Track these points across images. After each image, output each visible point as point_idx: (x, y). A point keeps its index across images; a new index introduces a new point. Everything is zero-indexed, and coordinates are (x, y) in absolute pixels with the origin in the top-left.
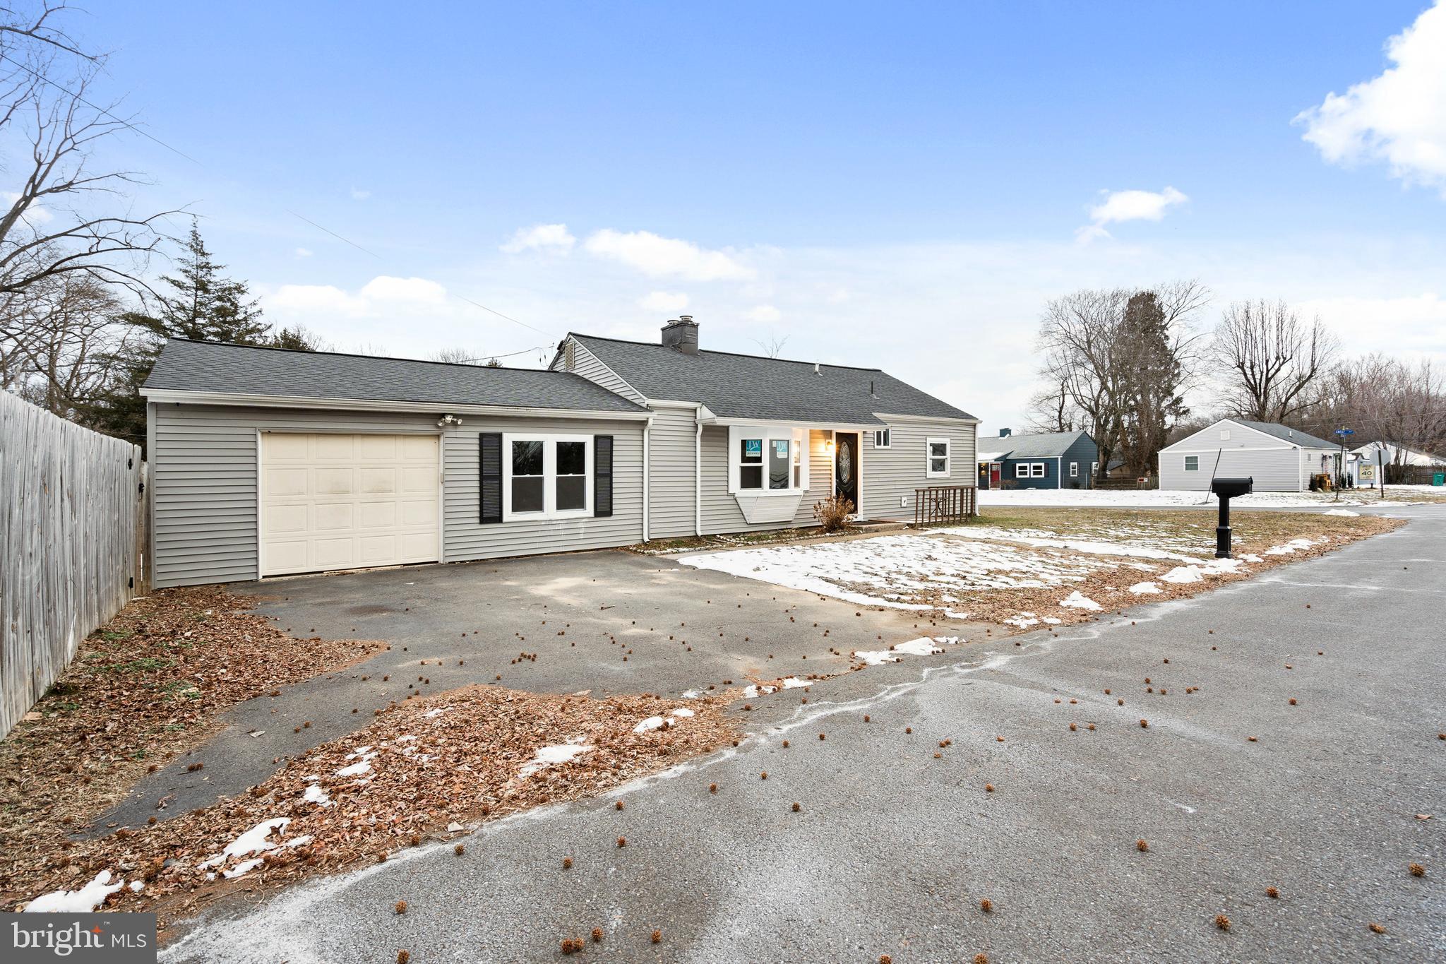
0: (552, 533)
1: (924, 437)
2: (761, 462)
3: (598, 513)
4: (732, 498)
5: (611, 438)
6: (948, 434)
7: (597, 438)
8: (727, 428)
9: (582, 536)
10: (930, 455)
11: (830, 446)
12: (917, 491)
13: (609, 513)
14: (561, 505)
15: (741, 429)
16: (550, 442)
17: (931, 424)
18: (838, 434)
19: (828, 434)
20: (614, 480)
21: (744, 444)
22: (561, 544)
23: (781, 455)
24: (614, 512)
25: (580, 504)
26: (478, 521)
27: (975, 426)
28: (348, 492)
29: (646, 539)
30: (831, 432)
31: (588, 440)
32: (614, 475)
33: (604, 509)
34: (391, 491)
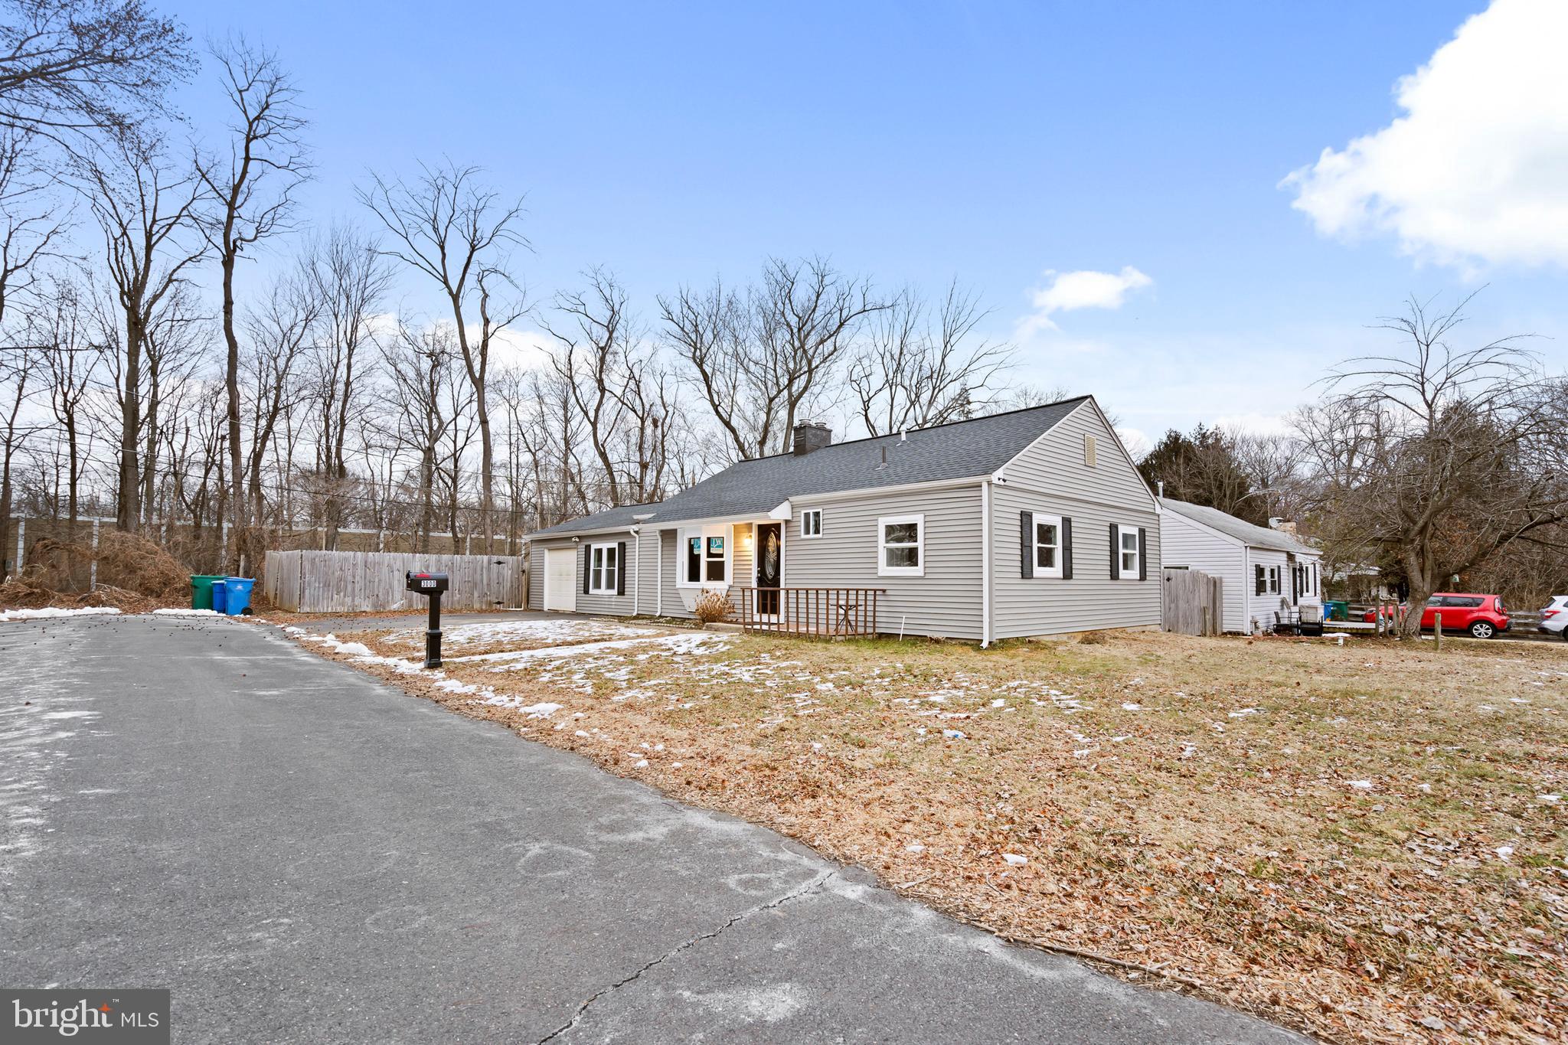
0: (604, 603)
1: (876, 518)
3: (619, 593)
5: (624, 544)
6: (920, 508)
7: (619, 544)
9: (612, 607)
10: (882, 544)
11: (750, 540)
13: (623, 594)
14: (607, 587)
16: (605, 549)
17: (887, 496)
18: (759, 525)
19: (749, 527)
20: (625, 572)
22: (606, 610)
25: (614, 587)
26: (583, 592)
28: (562, 575)
29: (635, 613)
30: (753, 524)
31: (616, 546)
32: (625, 568)
33: (621, 590)
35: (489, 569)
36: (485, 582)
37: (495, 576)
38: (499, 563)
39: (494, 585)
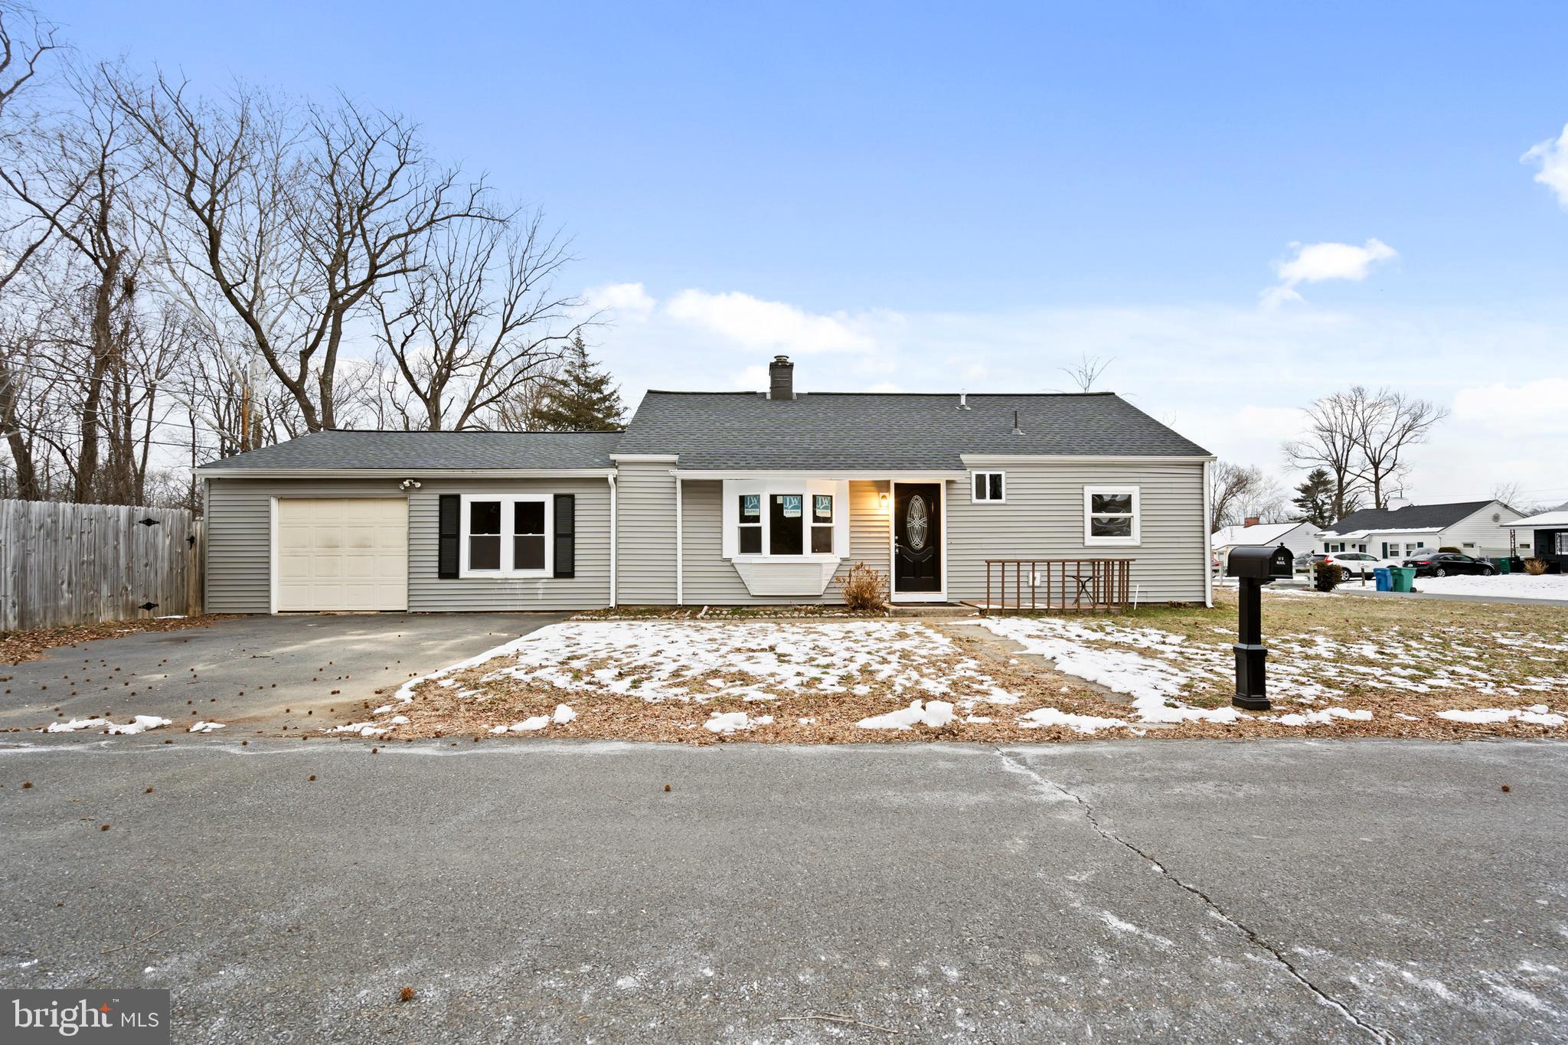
0: (508, 592)
1: (1080, 486)
2: (759, 522)
3: (558, 574)
4: (728, 564)
5: (572, 497)
6: (1137, 480)
7: (556, 497)
8: (721, 482)
9: (540, 597)
10: (1089, 514)
11: (884, 502)
12: (988, 562)
13: (571, 575)
14: (519, 565)
15: (735, 482)
16: (507, 503)
17: (1095, 466)
18: (897, 485)
19: (882, 486)
20: (576, 541)
21: (742, 500)
22: (518, 603)
23: (788, 513)
24: (576, 574)
25: (541, 565)
26: (437, 576)
27: (1202, 465)
28: (338, 547)
29: (613, 604)
30: (888, 482)
31: (547, 499)
32: (576, 535)
33: (565, 569)
34: (370, 547)
35: (129, 534)
36: (122, 561)
37: (142, 550)
38: (149, 522)
39: (139, 566)
